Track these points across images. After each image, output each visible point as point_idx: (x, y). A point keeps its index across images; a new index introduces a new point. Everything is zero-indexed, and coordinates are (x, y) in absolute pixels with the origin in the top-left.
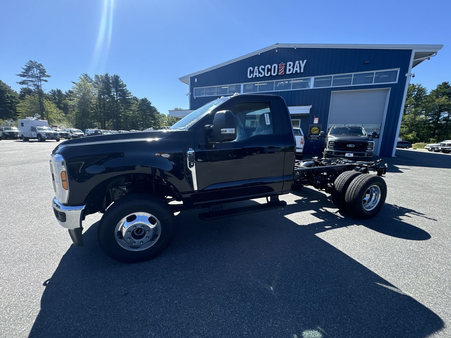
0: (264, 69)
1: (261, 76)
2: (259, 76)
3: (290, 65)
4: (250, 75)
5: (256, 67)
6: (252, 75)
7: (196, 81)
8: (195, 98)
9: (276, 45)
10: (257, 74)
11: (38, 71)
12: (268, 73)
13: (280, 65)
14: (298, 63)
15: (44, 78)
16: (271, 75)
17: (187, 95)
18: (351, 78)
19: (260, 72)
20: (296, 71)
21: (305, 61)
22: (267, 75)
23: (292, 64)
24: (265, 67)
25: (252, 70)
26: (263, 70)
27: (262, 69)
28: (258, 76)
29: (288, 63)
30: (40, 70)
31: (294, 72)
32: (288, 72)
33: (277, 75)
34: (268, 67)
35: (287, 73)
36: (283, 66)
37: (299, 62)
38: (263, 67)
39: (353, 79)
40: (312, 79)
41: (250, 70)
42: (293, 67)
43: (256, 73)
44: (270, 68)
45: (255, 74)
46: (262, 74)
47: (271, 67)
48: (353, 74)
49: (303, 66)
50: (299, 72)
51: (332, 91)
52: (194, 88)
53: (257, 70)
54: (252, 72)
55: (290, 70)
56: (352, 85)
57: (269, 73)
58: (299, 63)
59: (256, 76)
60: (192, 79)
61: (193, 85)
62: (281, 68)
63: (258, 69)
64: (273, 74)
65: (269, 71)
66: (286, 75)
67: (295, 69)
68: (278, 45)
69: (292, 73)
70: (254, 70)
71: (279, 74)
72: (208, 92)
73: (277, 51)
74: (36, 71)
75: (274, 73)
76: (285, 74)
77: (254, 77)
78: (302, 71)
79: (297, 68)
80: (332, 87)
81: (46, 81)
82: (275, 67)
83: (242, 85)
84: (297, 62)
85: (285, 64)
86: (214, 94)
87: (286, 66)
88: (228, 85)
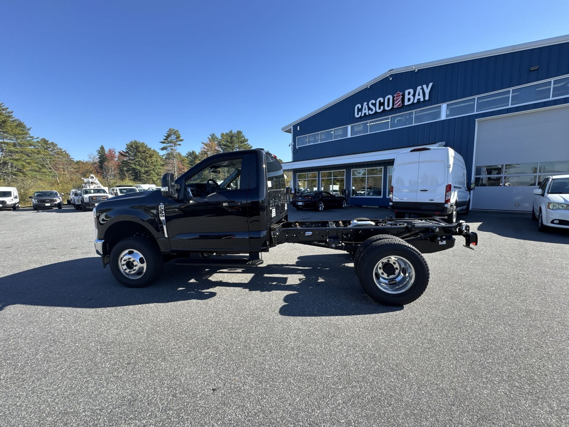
0: (376, 103)
1: (371, 113)
2: (369, 113)
3: (409, 93)
4: (358, 114)
5: (365, 103)
6: (360, 113)
7: (299, 129)
8: (298, 148)
9: (390, 72)
10: (367, 111)
11: (175, 136)
12: (380, 109)
13: (395, 95)
14: (421, 89)
15: (179, 143)
16: (384, 110)
17: (290, 146)
18: (507, 96)
19: (369, 109)
20: (418, 99)
21: (431, 85)
22: (378, 111)
23: (412, 91)
24: (376, 102)
25: (360, 107)
26: (374, 105)
27: (372, 104)
28: (367, 114)
29: (407, 92)
30: (176, 135)
31: (415, 101)
32: (406, 103)
33: (392, 108)
34: (380, 101)
35: (405, 105)
36: (400, 96)
37: (422, 87)
38: (374, 101)
39: (512, 96)
40: (444, 106)
41: (358, 107)
42: (414, 95)
43: (365, 110)
44: (382, 101)
45: (364, 112)
46: (372, 110)
47: (384, 100)
48: (511, 89)
49: (427, 91)
50: (422, 100)
51: (476, 119)
52: (297, 137)
53: (366, 106)
54: (360, 110)
55: (409, 100)
56: (510, 106)
57: (382, 107)
58: (423, 89)
59: (365, 113)
60: (295, 127)
61: (296, 134)
62: (397, 100)
63: (368, 105)
64: (387, 108)
65: (382, 106)
66: (404, 107)
67: (417, 97)
68: (392, 71)
69: (413, 102)
70: (362, 107)
71: (395, 107)
72: (312, 139)
73: (391, 79)
74: (173, 137)
75: (388, 106)
76: (403, 105)
77: (363, 115)
78: (427, 98)
79: (419, 95)
80: (475, 113)
81: (180, 145)
82: (389, 99)
83: (349, 127)
84: (419, 88)
85: (402, 93)
86: (318, 141)
87: (403, 95)
88: (333, 129)
